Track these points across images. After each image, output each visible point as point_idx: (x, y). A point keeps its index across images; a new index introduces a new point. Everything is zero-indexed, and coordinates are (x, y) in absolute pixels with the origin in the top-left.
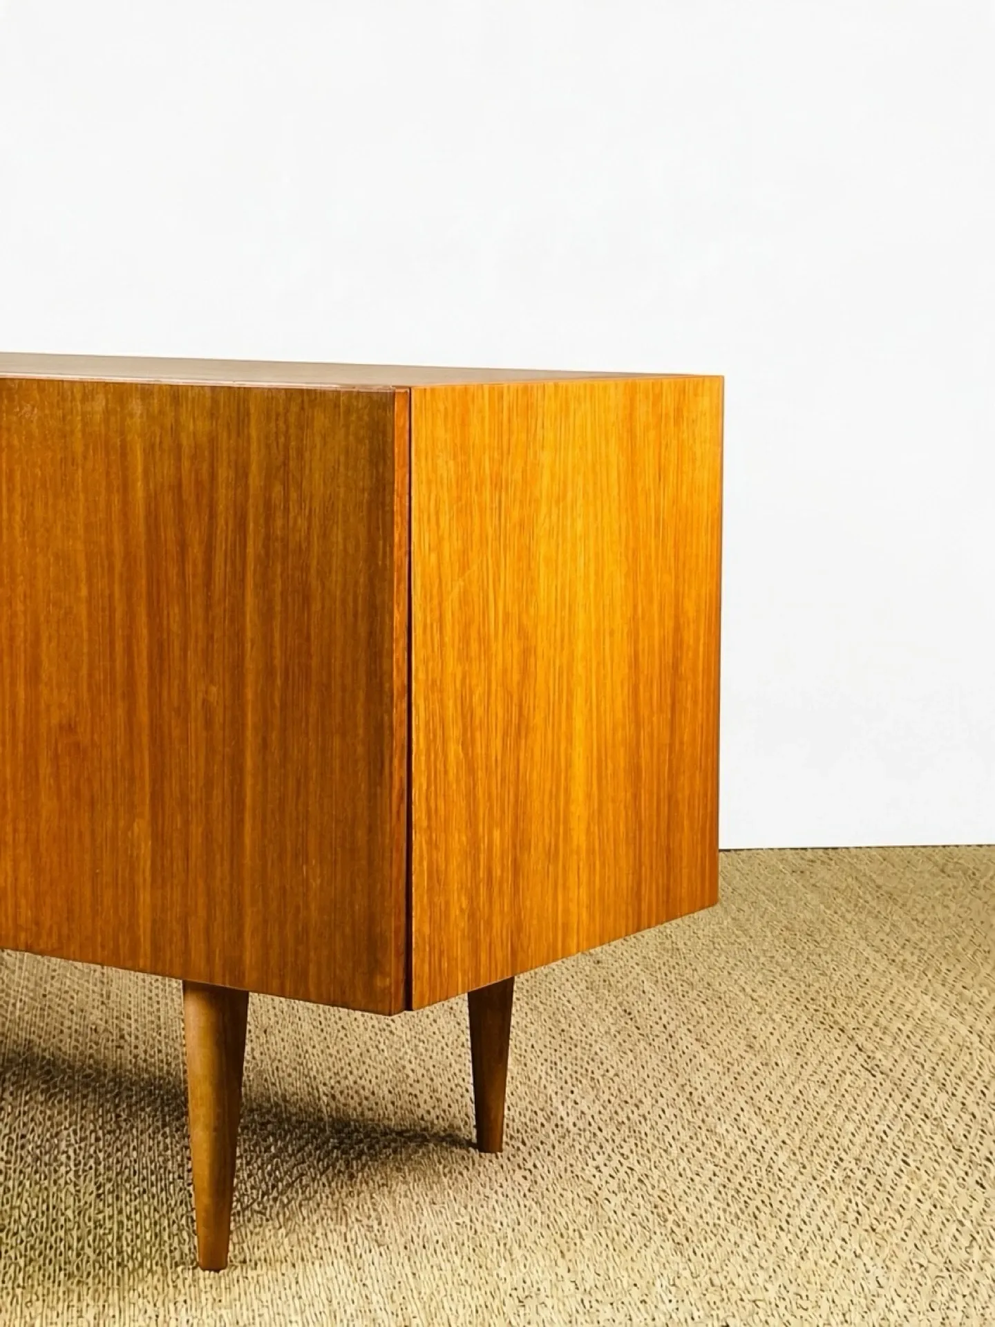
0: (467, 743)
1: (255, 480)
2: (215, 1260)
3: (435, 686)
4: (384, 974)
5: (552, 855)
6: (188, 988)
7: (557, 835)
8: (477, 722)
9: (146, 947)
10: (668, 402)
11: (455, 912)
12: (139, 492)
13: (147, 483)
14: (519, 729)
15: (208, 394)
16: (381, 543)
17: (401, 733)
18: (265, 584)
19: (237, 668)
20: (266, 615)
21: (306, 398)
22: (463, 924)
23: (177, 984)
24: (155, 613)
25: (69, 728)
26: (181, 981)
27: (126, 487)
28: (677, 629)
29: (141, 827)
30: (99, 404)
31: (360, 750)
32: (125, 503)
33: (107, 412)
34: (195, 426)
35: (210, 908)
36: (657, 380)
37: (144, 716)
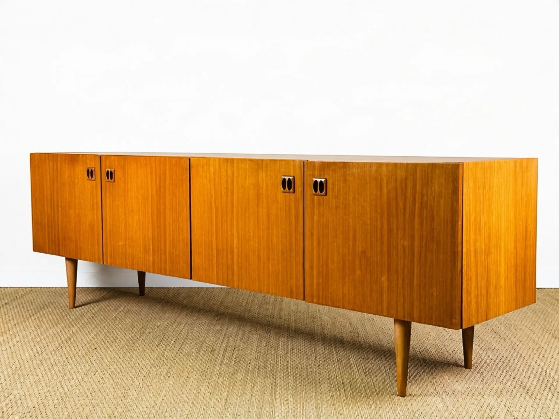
0: (476, 257)
1: (418, 188)
2: (403, 394)
3: (468, 242)
4: (456, 319)
5: (496, 288)
6: (396, 321)
7: (497, 282)
8: (478, 252)
9: (385, 310)
10: (525, 164)
11: (473, 303)
12: (385, 191)
13: (387, 189)
14: (488, 253)
15: (405, 165)
16: (455, 203)
17: (460, 255)
18: (421, 216)
19: (412, 237)
20: (421, 224)
21: (433, 166)
22: (475, 306)
23: (392, 320)
24: (389, 222)
25: (364, 252)
26: (393, 319)
27: (381, 189)
28: (526, 227)
29: (384, 278)
30: (374, 168)
31: (449, 259)
32: (381, 194)
33: (376, 171)
34: (401, 174)
35: (404, 300)
36: (522, 160)
37: (385, 249)
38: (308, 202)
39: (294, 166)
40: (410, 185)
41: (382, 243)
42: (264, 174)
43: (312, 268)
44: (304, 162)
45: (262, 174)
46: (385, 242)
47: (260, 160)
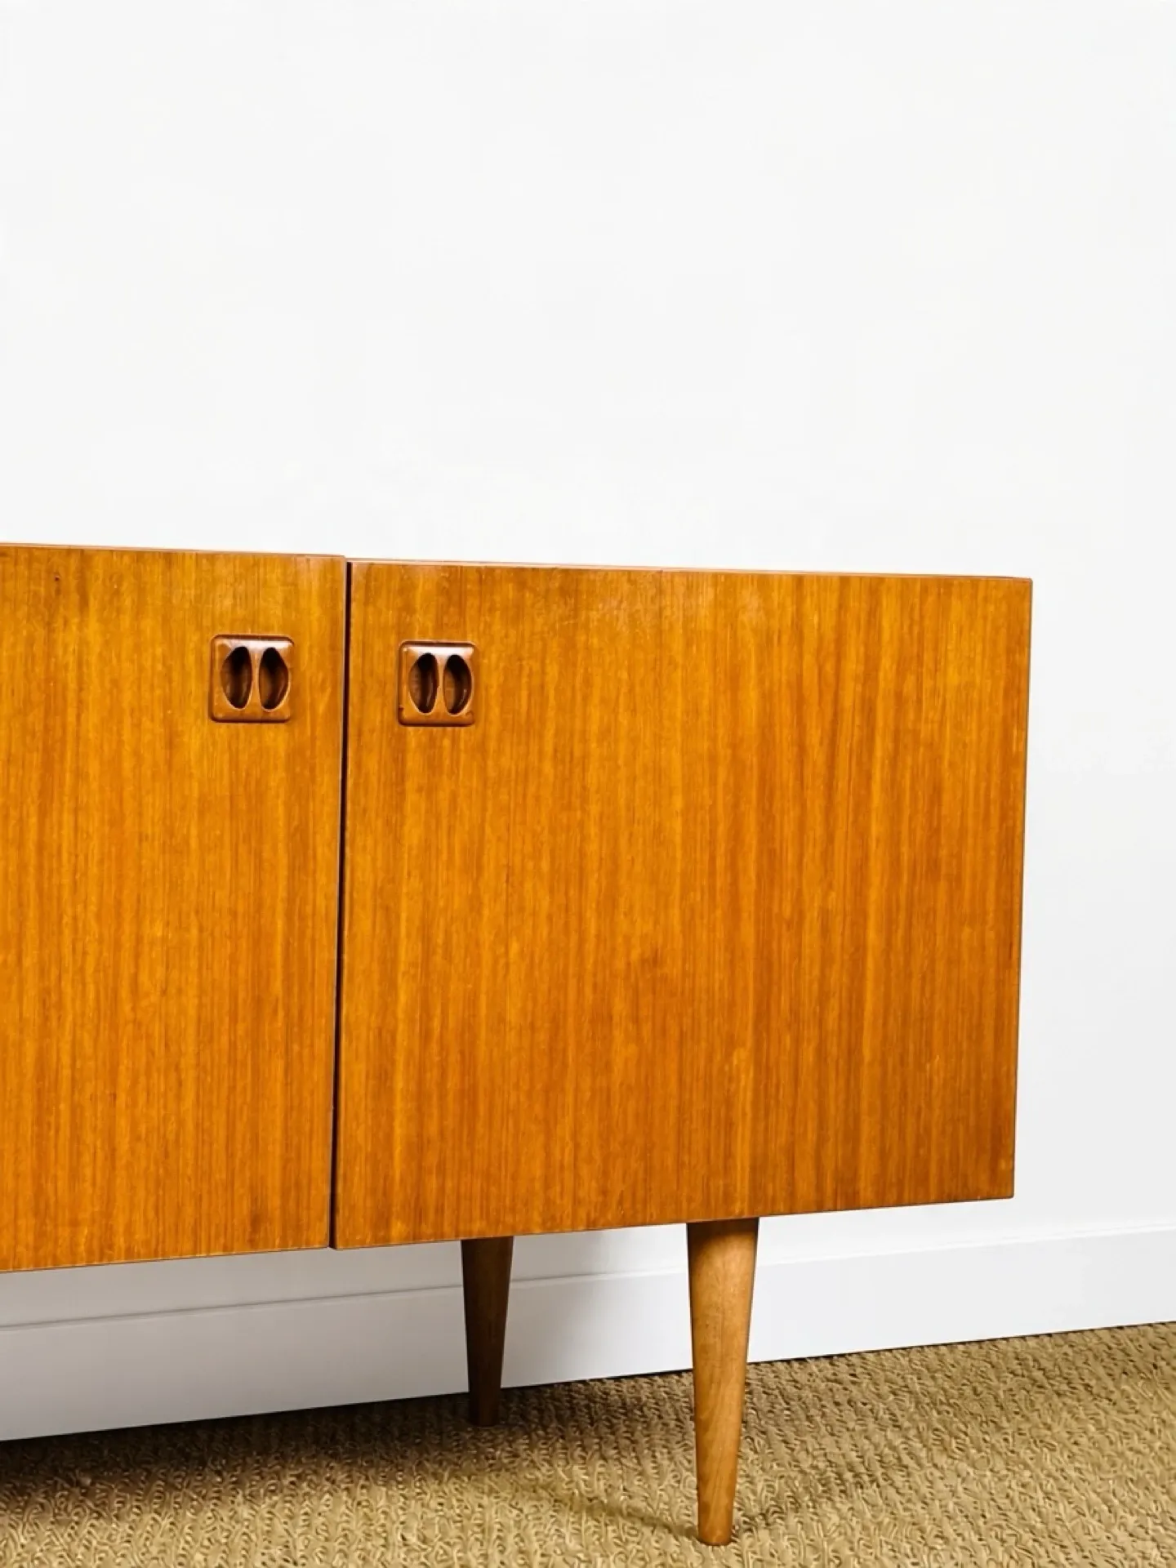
1: (886, 675)
9: (743, 1189)
12: (752, 692)
13: (761, 683)
18: (893, 779)
19: (860, 870)
25: (653, 961)
29: (742, 1057)
30: (706, 598)
32: (734, 705)
34: (820, 620)
35: (821, 1130)
38: (370, 762)
39: (292, 586)
40: (853, 665)
41: (734, 911)
42: (93, 626)
43: (382, 1077)
44: (349, 566)
45: (82, 625)
46: (748, 904)
47: (69, 551)
